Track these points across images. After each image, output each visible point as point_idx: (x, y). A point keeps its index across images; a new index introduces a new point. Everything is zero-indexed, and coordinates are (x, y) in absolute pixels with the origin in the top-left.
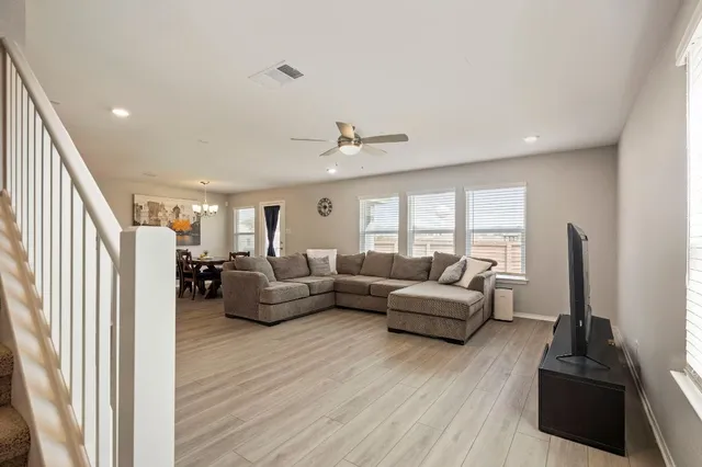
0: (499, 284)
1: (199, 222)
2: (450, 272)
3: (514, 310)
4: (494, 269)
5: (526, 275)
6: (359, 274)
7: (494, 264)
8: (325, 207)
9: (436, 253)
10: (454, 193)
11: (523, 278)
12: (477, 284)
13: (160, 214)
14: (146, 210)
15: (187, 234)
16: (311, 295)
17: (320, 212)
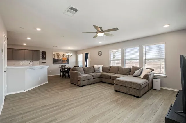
0: (155, 77)
1: (69, 58)
2: (137, 73)
3: (161, 86)
4: (153, 72)
5: (165, 74)
6: (109, 72)
7: (153, 70)
8: (100, 53)
9: (133, 66)
10: (139, 47)
11: (165, 75)
12: (146, 77)
13: (59, 56)
14: (56, 55)
15: (66, 61)
16: (93, 78)
17: (99, 54)
